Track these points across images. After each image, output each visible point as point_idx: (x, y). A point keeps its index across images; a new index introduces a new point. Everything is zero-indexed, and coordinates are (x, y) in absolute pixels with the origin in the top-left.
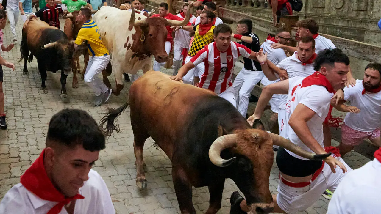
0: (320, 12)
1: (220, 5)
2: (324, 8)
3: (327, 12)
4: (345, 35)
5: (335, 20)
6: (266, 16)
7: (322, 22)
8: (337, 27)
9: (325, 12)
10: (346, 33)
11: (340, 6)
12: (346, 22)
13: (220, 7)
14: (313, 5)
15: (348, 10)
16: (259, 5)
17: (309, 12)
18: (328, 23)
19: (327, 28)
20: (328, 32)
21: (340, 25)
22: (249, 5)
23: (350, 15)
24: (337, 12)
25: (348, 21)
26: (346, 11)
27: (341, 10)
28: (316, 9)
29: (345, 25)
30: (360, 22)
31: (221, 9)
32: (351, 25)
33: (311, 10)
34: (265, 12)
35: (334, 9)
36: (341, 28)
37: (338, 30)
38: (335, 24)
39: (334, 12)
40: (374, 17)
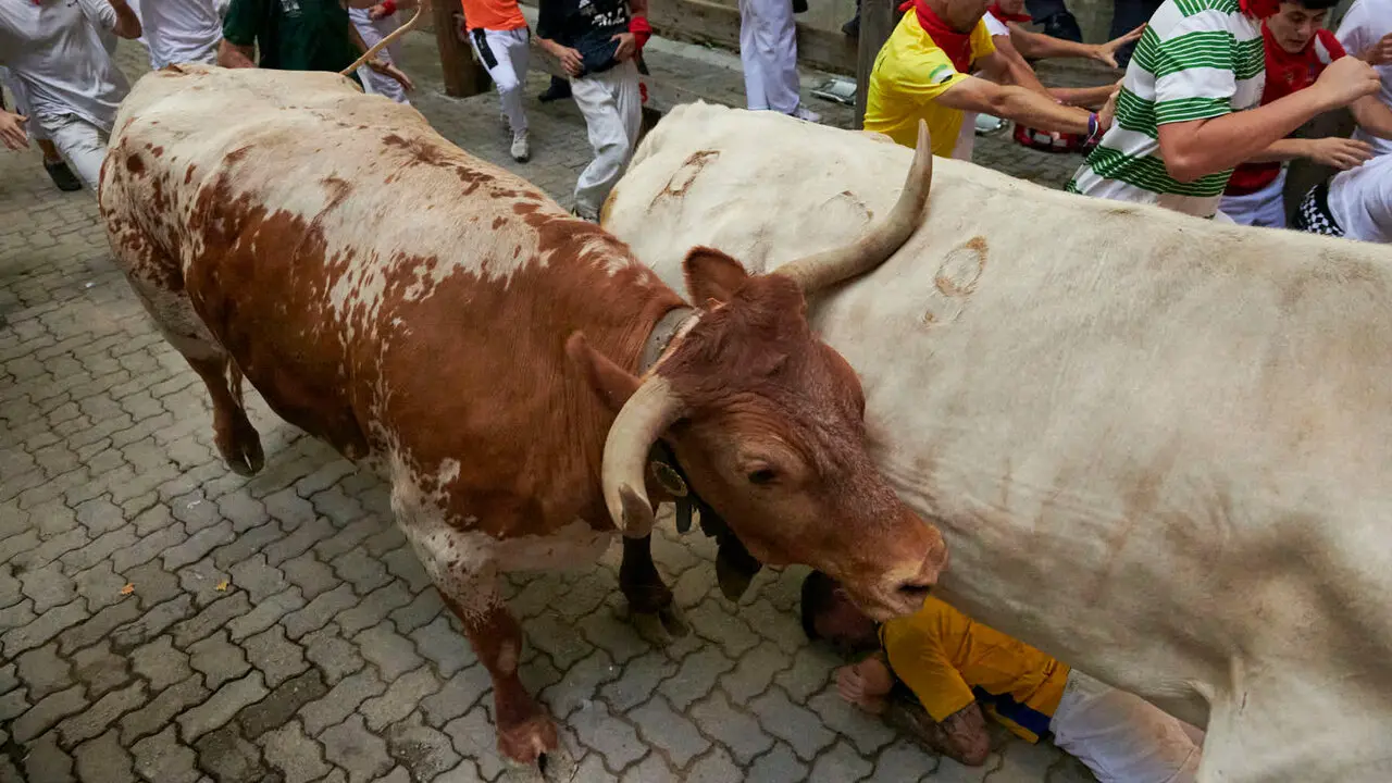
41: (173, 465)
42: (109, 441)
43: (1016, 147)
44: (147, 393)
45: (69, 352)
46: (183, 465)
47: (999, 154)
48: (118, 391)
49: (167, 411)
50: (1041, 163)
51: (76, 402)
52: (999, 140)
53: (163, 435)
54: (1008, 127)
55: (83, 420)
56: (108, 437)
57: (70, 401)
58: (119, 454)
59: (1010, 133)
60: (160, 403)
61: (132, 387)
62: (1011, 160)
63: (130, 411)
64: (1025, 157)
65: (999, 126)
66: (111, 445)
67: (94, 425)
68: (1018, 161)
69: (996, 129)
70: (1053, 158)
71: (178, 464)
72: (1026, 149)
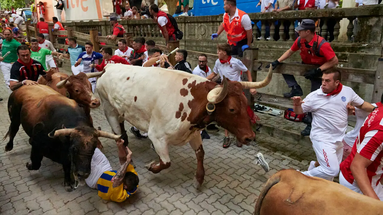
0: (193, 37)
1: (129, 37)
2: (195, 35)
3: (197, 38)
4: (207, 51)
5: (201, 42)
6: (162, 43)
7: (194, 44)
8: (203, 47)
9: (196, 38)
10: (208, 49)
11: (203, 33)
12: (207, 43)
13: (130, 39)
14: (189, 33)
15: (208, 36)
16: (157, 36)
17: (187, 38)
18: (198, 44)
19: (198, 48)
20: (198, 50)
21: (204, 45)
22: (150, 36)
23: (209, 39)
24: (202, 37)
25: (208, 42)
26: (207, 36)
27: (204, 36)
28: (190, 36)
29: (207, 45)
30: (215, 42)
31: (131, 40)
32: (210, 44)
33: (188, 37)
34: (160, 40)
35: (200, 35)
36: (205, 47)
37: (204, 48)
38: (201, 45)
39: (200, 37)
40: (221, 39)
41: (27, 209)
42: (10, 200)
43: (285, 120)
44: (25, 184)
45: (6, 169)
46: (30, 209)
47: (280, 121)
48: (17, 183)
49: (30, 191)
50: (292, 124)
51: (3, 186)
52: (280, 117)
53: (26, 199)
54: (282, 114)
55: (4, 192)
56: (10, 198)
57: (1, 186)
58: (12, 204)
59: (283, 116)
60: (28, 188)
61: (21, 182)
62: (284, 124)
63: (19, 190)
64: (287, 123)
65: (280, 114)
66: (10, 202)
67: (7, 194)
68: (286, 124)
69: (279, 114)
70: (295, 123)
71: (29, 209)
72: (288, 120)
